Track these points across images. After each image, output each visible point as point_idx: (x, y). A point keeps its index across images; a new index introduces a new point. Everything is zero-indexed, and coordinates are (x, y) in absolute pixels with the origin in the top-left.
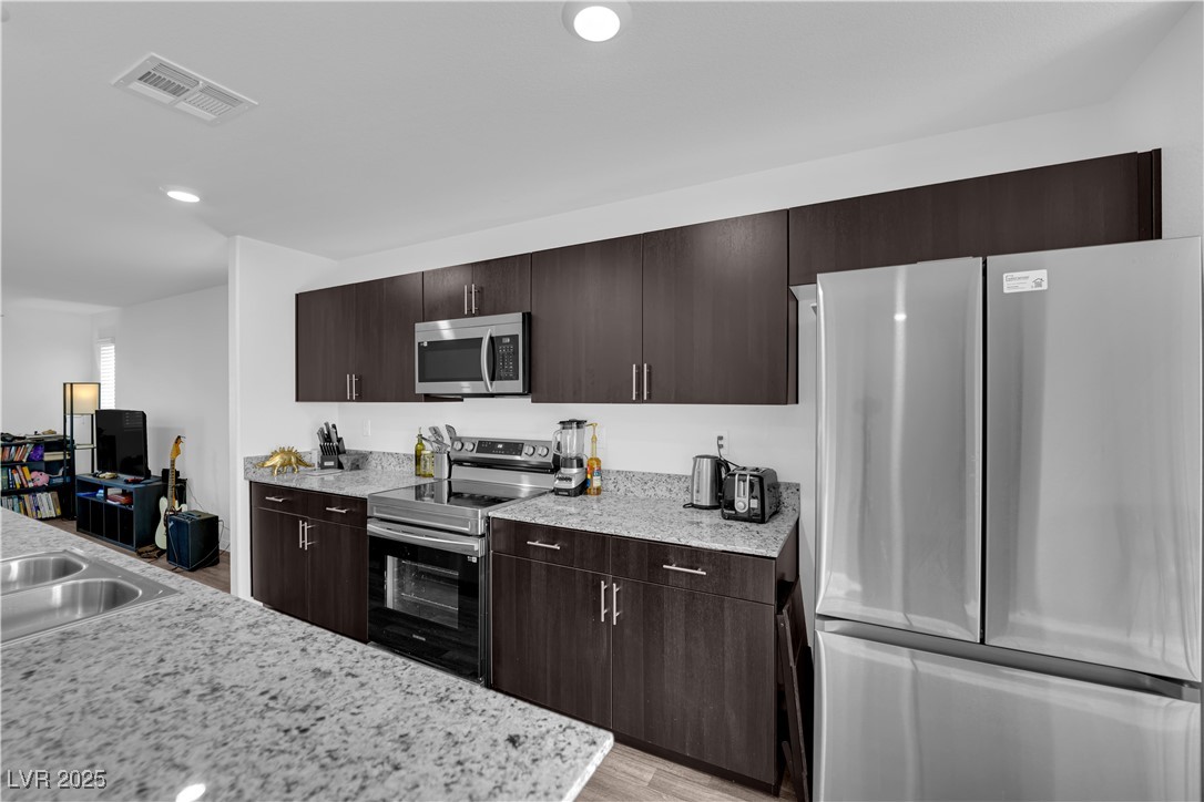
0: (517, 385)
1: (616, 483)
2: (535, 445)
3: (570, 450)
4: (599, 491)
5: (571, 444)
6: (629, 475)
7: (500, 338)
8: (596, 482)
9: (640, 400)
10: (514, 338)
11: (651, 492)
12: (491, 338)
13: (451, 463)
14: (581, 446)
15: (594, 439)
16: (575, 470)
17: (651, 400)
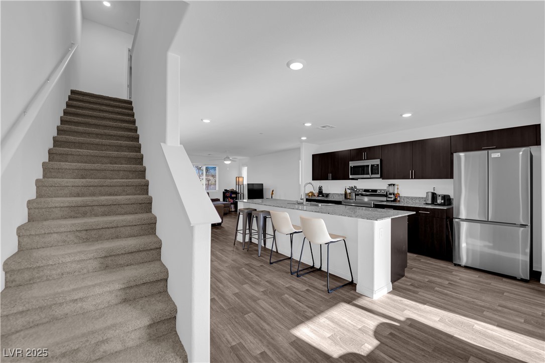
0: (379, 176)
1: (404, 199)
2: (381, 190)
3: (391, 191)
4: (399, 201)
5: (391, 190)
6: (408, 198)
7: (374, 165)
8: (398, 199)
9: (412, 178)
10: (378, 165)
11: (414, 202)
12: (371, 165)
13: (356, 195)
14: (394, 190)
15: (398, 189)
16: (393, 196)
17: (415, 178)
